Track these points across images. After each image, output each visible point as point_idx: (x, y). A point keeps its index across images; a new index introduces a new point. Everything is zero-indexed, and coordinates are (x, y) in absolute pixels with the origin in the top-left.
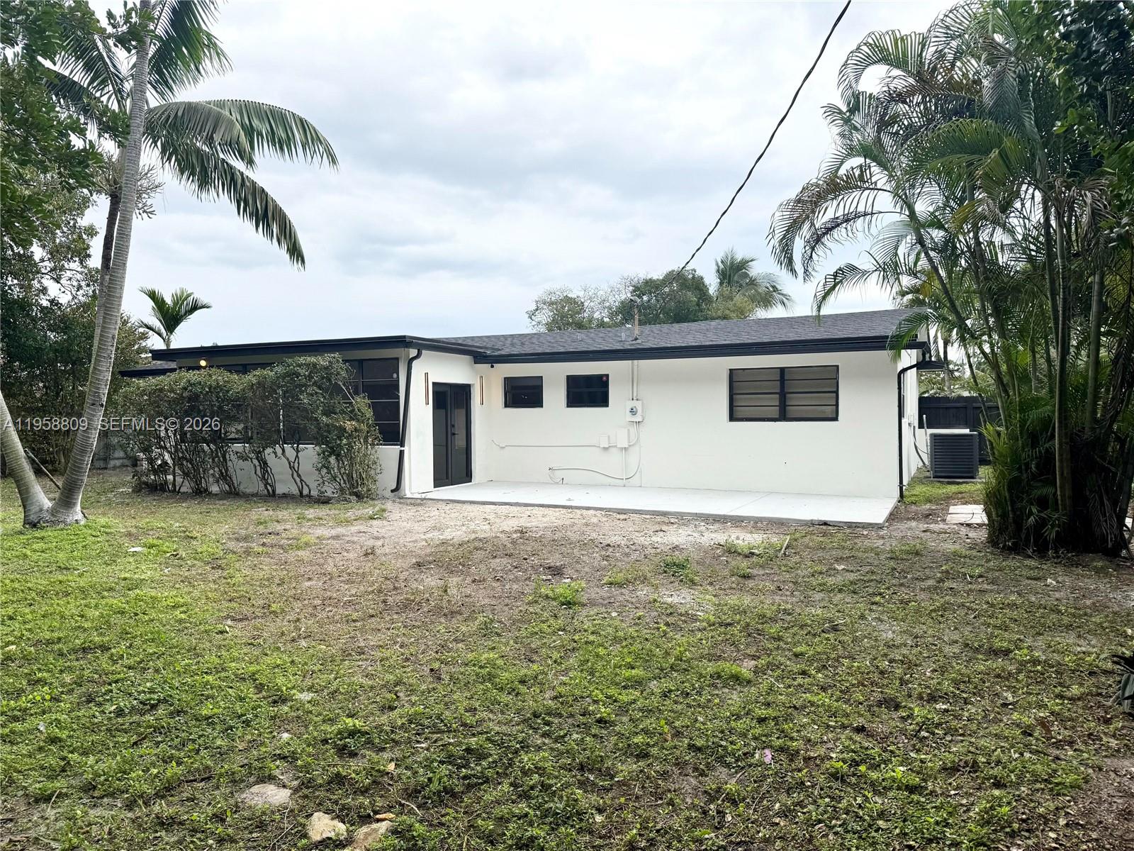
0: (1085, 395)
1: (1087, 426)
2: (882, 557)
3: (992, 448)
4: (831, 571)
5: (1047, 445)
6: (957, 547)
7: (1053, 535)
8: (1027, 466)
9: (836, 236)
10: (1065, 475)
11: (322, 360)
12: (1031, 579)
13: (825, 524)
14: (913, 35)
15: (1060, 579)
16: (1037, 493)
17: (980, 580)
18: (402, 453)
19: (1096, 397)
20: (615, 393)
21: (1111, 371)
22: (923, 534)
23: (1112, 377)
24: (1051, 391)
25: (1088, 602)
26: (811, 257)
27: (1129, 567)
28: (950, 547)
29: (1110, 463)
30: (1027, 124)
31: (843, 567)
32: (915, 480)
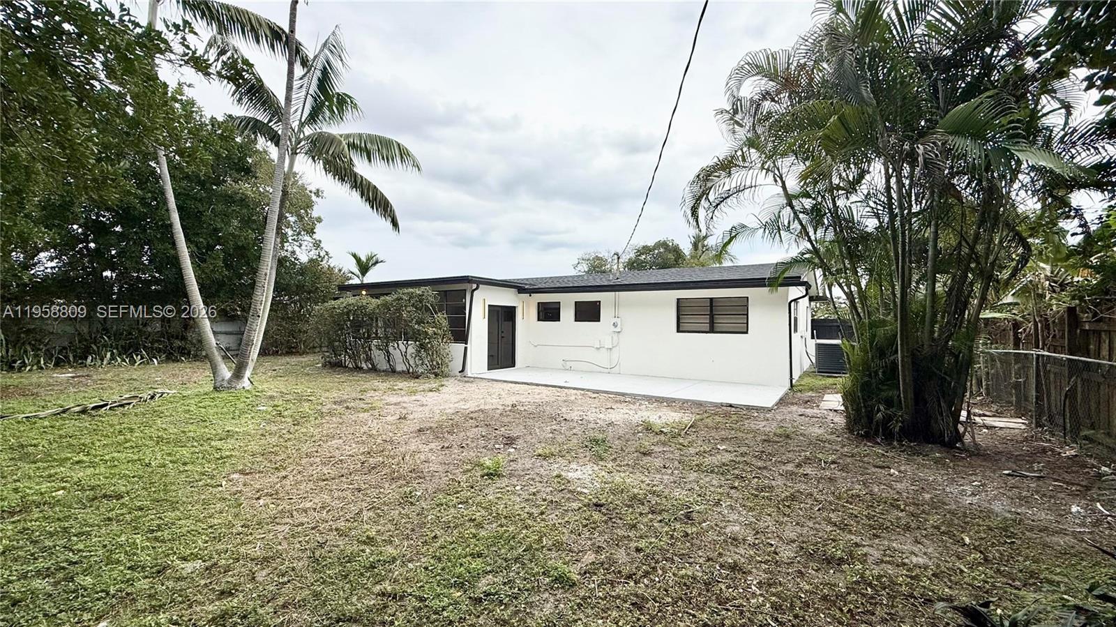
0: (923, 321)
1: (926, 344)
2: (759, 439)
3: (848, 359)
4: (714, 451)
5: (892, 358)
6: (820, 431)
7: (897, 429)
8: (876, 373)
9: (729, 203)
10: (907, 381)
11: (418, 291)
12: (877, 467)
13: (731, 406)
14: (781, 52)
15: (902, 468)
16: (884, 395)
17: (832, 466)
18: (466, 348)
19: (933, 322)
20: (604, 313)
21: (946, 301)
22: (798, 418)
23: (948, 304)
24: (896, 316)
25: (927, 496)
26: (712, 218)
27: (963, 458)
28: (817, 431)
29: (945, 373)
30: (865, 94)
31: (724, 447)
32: (805, 374)
